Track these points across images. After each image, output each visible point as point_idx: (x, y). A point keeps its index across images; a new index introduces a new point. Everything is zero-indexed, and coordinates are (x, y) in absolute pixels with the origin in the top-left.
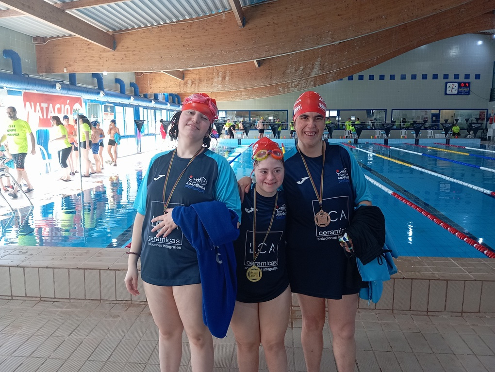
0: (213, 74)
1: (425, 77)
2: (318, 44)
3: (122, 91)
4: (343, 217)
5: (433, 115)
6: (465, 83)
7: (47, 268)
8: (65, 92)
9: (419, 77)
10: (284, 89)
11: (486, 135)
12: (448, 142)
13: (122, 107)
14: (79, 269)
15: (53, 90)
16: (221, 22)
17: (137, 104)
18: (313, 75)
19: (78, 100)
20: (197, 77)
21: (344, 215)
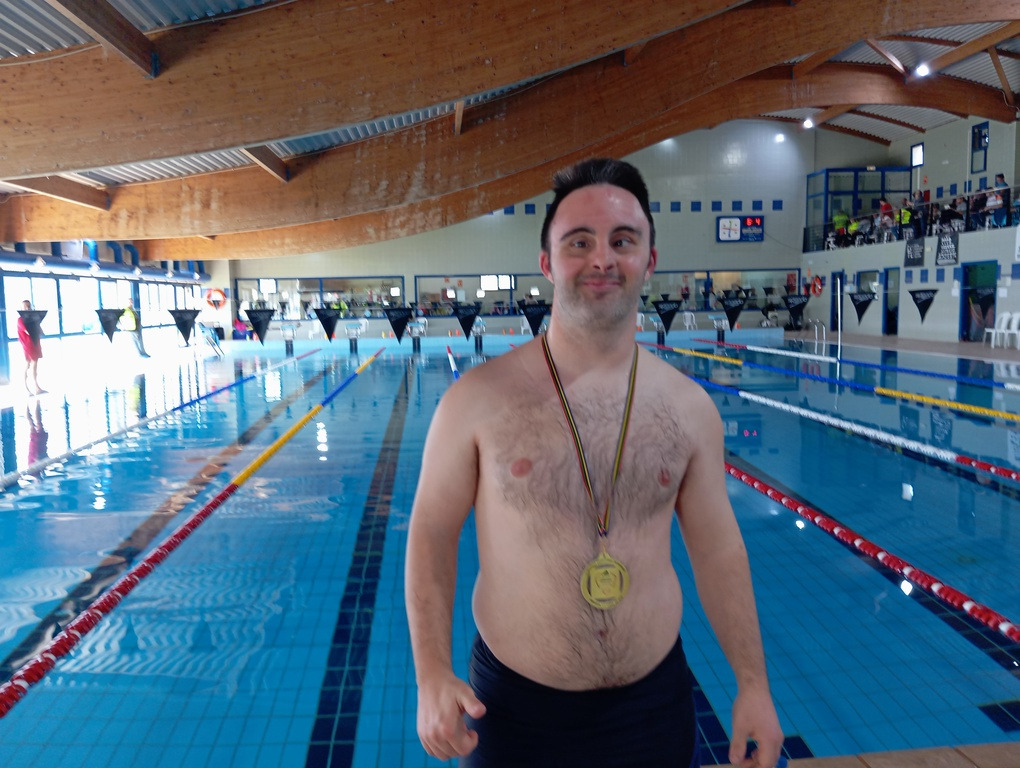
0: (179, 196)
1: (676, 207)
2: (340, 121)
6: (753, 218)
9: (665, 207)
10: (377, 231)
16: (98, 65)
18: (410, 198)
20: (141, 202)
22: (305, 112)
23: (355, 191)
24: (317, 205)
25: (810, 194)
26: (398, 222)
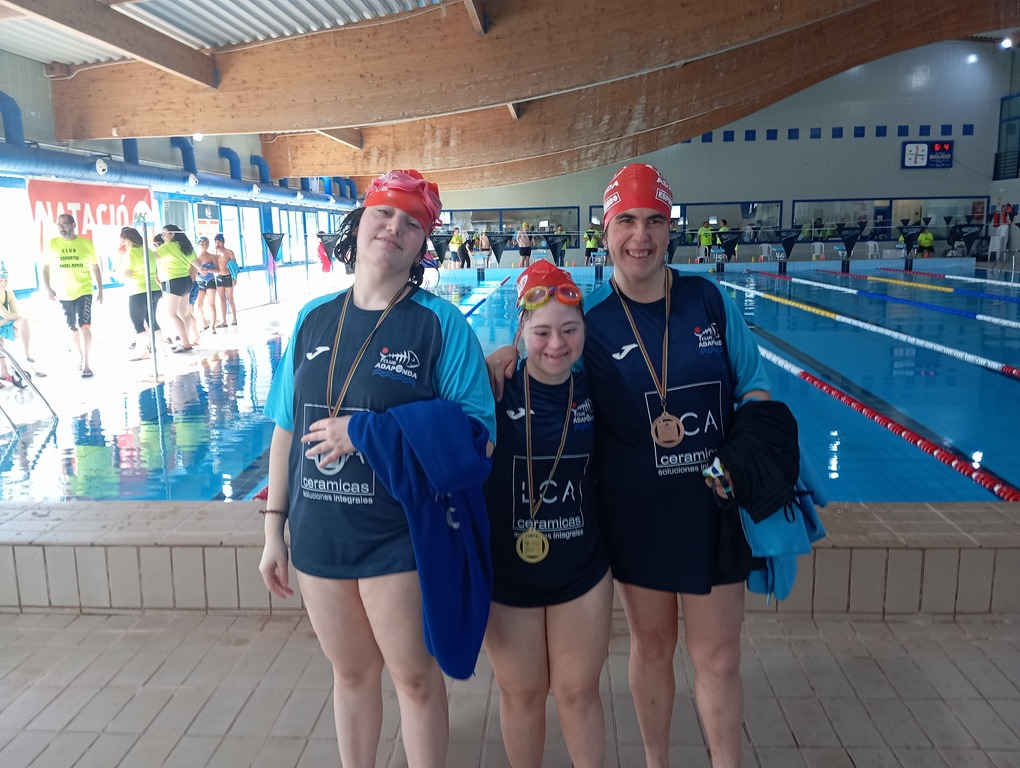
0: (422, 135)
1: (859, 132)
2: (641, 68)
3: (235, 174)
4: (711, 426)
5: (878, 211)
6: (942, 144)
7: (92, 545)
8: (116, 178)
9: (848, 132)
10: (570, 163)
11: (987, 251)
12: (909, 266)
13: (236, 208)
14: (161, 546)
15: (91, 174)
16: (438, 25)
17: (267, 201)
18: (631, 132)
19: (143, 195)
20: (389, 141)
21: (713, 422)
22: (611, 60)
23: (579, 126)
24: (544, 140)
25: (1004, 118)
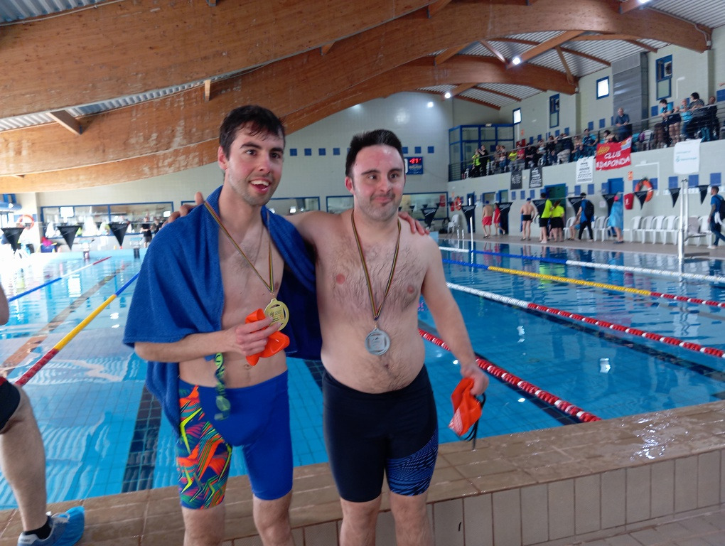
6: (416, 159)
11: (447, 227)
18: (175, 146)
22: (94, 87)
23: (133, 141)
24: (104, 151)
25: (452, 142)
26: (166, 162)
